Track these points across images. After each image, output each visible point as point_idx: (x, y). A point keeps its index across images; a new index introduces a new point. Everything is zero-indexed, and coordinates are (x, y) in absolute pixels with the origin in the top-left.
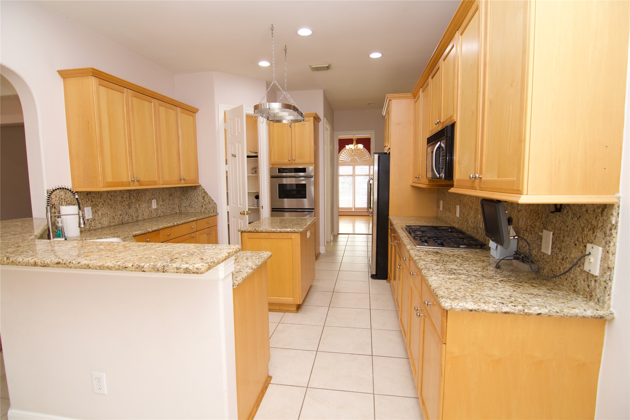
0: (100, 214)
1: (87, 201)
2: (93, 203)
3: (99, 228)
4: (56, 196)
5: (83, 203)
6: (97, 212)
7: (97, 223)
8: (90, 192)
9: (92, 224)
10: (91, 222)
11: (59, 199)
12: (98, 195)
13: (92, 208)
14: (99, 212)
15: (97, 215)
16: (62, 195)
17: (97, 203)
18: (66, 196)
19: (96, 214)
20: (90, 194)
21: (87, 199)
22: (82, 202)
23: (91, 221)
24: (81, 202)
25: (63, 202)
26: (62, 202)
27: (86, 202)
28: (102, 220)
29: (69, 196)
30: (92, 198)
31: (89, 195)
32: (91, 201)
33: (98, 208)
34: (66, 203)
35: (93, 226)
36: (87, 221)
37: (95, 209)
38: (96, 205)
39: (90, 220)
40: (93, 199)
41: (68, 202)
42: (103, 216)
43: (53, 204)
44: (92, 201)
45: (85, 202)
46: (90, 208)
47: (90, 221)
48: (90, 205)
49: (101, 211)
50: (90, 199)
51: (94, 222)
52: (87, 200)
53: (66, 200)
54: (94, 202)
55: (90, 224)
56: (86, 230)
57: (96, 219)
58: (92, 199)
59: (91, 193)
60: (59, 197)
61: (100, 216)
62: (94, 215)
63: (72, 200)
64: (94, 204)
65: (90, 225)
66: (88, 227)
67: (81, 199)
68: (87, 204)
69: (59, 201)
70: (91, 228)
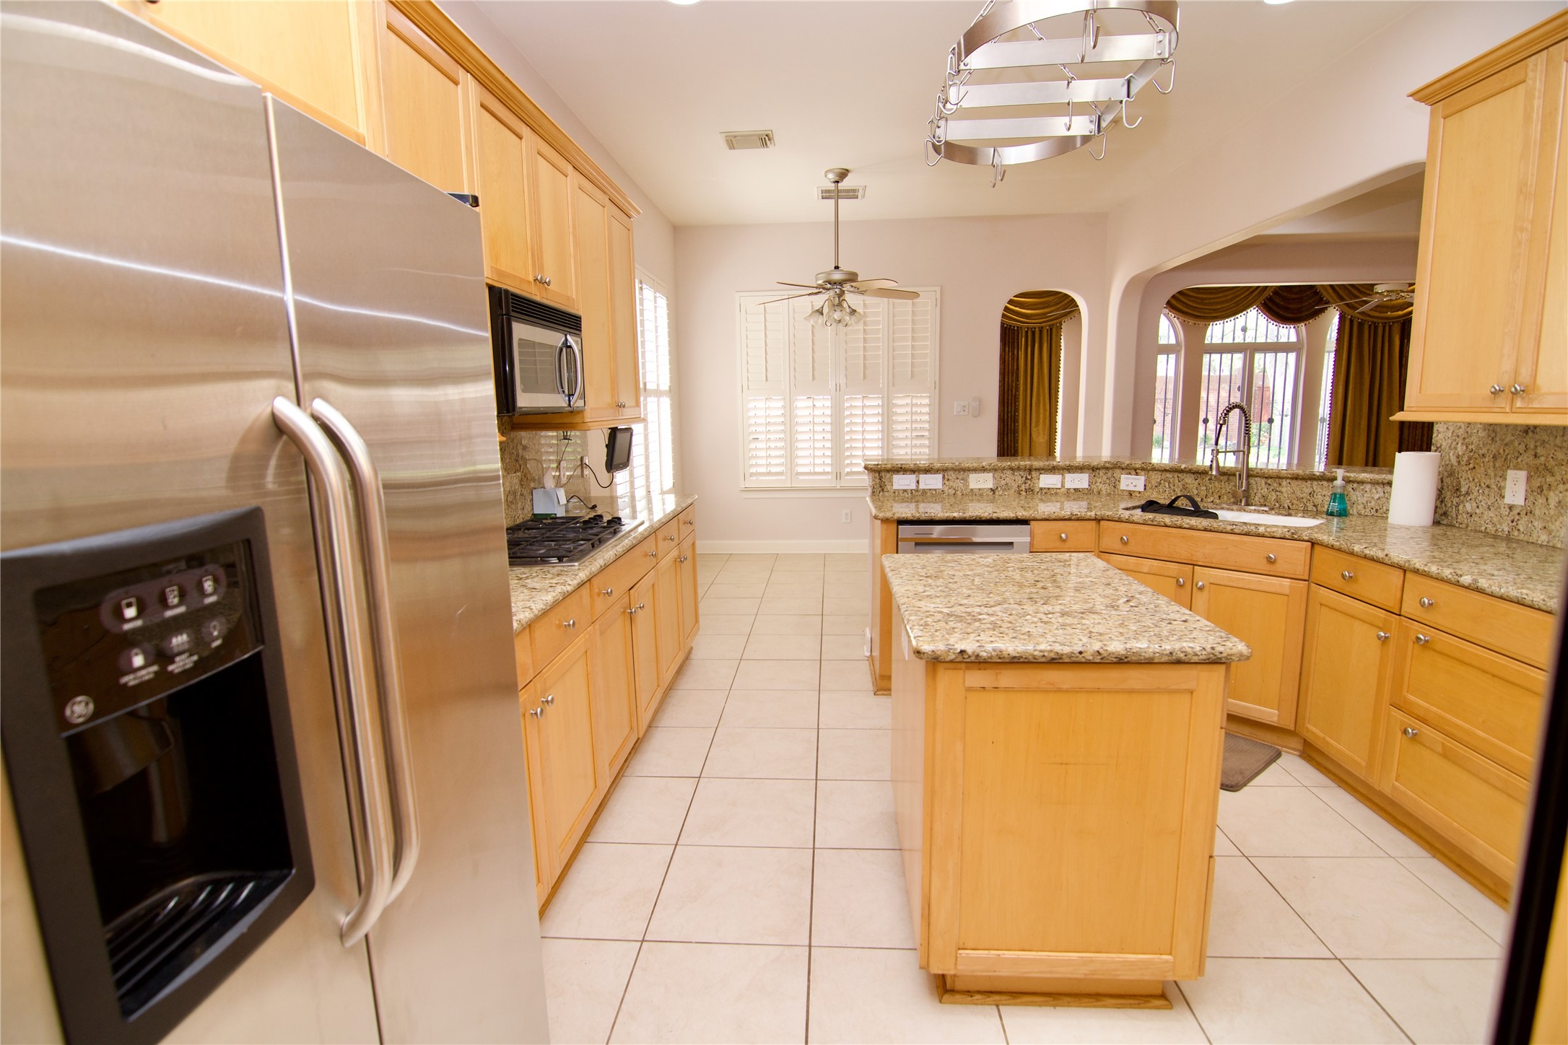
0: (1553, 502)
1: (1521, 451)
2: (1538, 462)
3: (1539, 542)
4: (1447, 428)
5: (1509, 456)
6: (1545, 492)
7: (1536, 524)
8: (1535, 427)
9: (1519, 522)
10: (1517, 517)
11: (1452, 436)
12: (1558, 441)
13: (1529, 479)
14: (1551, 494)
15: (1541, 500)
16: (1460, 427)
17: (1552, 463)
18: (1469, 430)
19: (1539, 496)
20: (1533, 432)
21: (1520, 446)
22: (1506, 454)
23: (1519, 514)
24: (1504, 450)
25: (1460, 445)
26: (1458, 444)
27: (1516, 454)
28: (1558, 523)
29: (1475, 431)
30: (1538, 444)
31: (1530, 434)
32: (1533, 453)
33: (1549, 479)
34: (1465, 448)
35: (1522, 529)
36: (1508, 510)
37: (1539, 479)
38: (1546, 468)
39: (1518, 511)
40: (1539, 450)
41: (1470, 447)
42: (1563, 512)
43: (1438, 446)
44: (1536, 456)
45: (1513, 453)
46: (1522, 475)
47: (1515, 512)
48: (1527, 464)
49: (1557, 492)
50: (1532, 446)
51: (1526, 518)
52: (1521, 449)
53: (1467, 440)
54: (1542, 459)
55: (1512, 522)
56: (1500, 534)
57: (1537, 512)
58: (1539, 448)
59: (1538, 430)
60: (1453, 432)
61: (1552, 506)
62: (1531, 498)
63: (1481, 443)
64: (1541, 464)
65: (1515, 523)
66: (1506, 529)
67: (1505, 442)
68: (1519, 460)
69: (1450, 441)
70: (1516, 533)
